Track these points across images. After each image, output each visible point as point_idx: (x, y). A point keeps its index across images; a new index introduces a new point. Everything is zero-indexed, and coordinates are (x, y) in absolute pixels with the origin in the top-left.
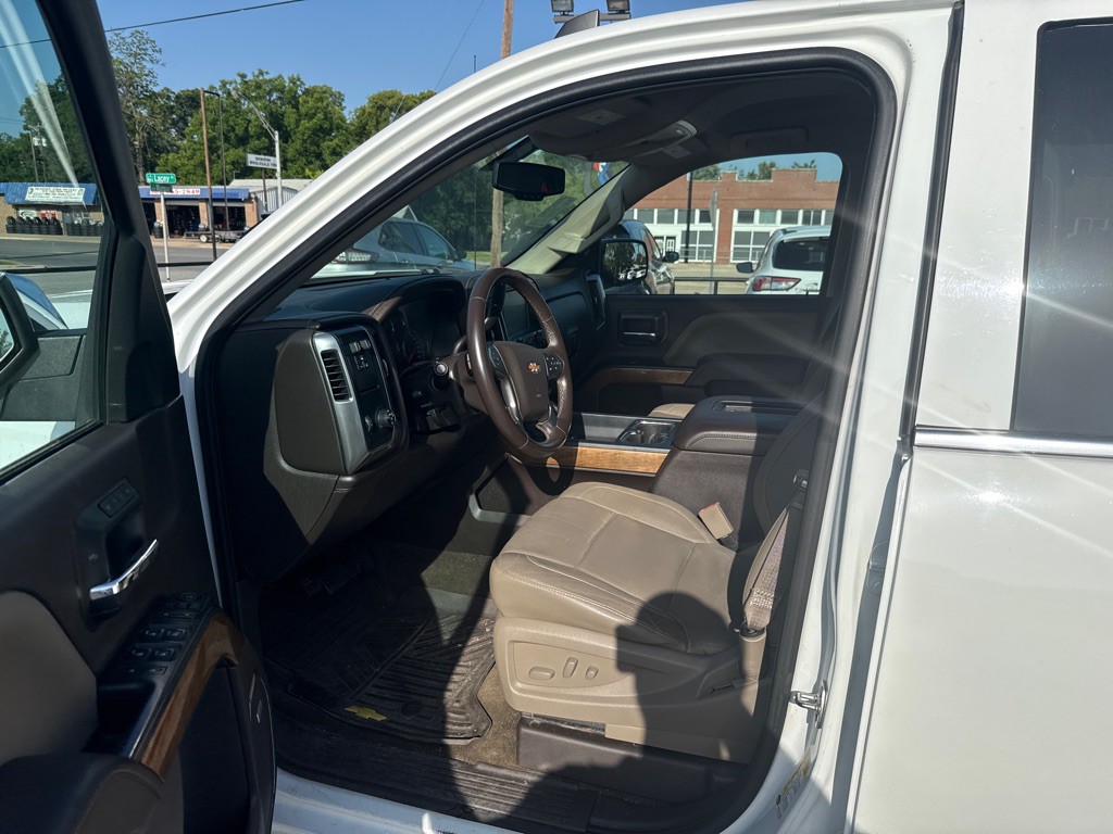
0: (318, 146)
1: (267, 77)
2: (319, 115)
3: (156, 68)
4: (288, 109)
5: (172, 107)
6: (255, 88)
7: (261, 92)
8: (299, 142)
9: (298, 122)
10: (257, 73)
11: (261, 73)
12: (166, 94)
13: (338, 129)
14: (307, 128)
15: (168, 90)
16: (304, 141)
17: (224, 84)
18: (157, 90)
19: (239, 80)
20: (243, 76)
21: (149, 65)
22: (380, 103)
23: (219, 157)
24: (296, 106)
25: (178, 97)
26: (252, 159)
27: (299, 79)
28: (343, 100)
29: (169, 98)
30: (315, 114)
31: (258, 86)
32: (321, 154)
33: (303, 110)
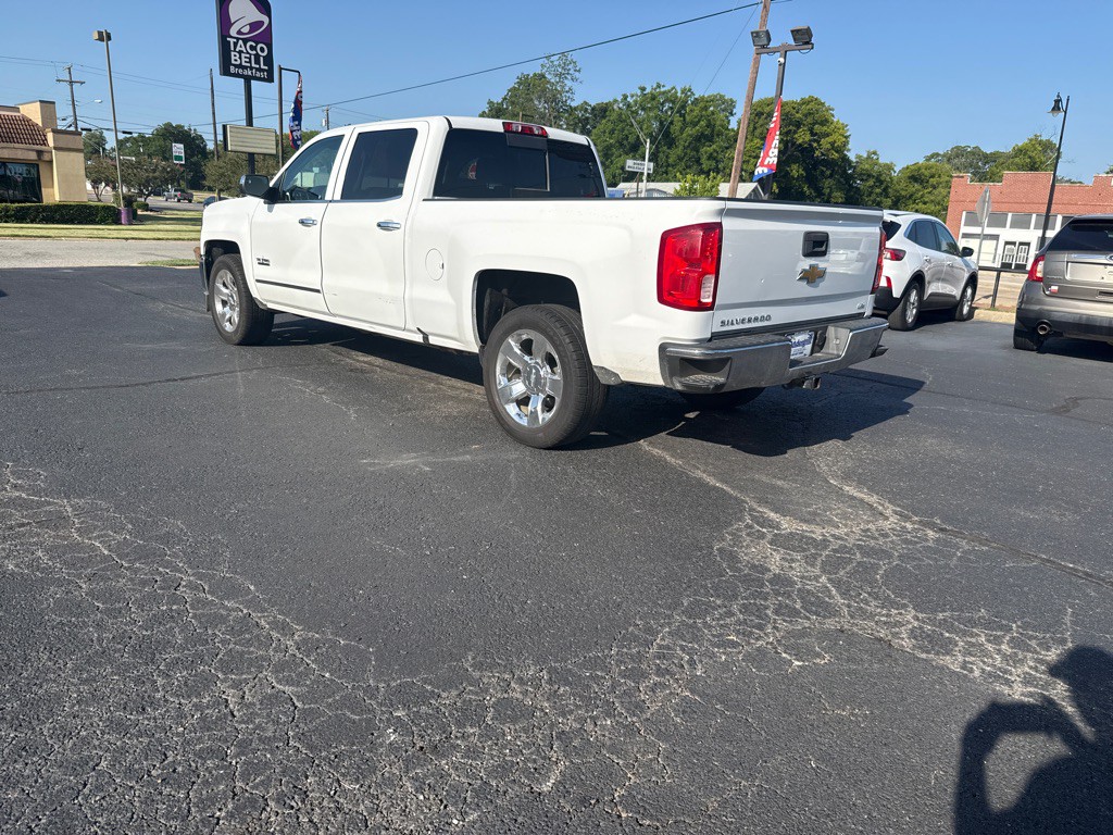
0: (698, 151)
1: (662, 89)
2: (702, 123)
3: (575, 86)
4: (677, 118)
5: (587, 118)
6: (651, 100)
7: (654, 103)
8: (681, 147)
9: (682, 130)
10: (655, 86)
11: (659, 86)
12: (584, 107)
13: (718, 135)
14: (691, 136)
15: (586, 103)
16: (685, 148)
17: (625, 97)
18: (574, 104)
19: (639, 92)
20: (643, 89)
21: (568, 83)
22: (759, 109)
23: (612, 162)
24: (683, 116)
25: (593, 109)
26: (630, 164)
27: (690, 90)
28: (734, 107)
29: (586, 110)
30: (699, 121)
31: (653, 98)
32: (699, 159)
33: (688, 118)
